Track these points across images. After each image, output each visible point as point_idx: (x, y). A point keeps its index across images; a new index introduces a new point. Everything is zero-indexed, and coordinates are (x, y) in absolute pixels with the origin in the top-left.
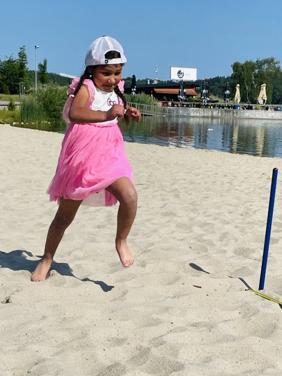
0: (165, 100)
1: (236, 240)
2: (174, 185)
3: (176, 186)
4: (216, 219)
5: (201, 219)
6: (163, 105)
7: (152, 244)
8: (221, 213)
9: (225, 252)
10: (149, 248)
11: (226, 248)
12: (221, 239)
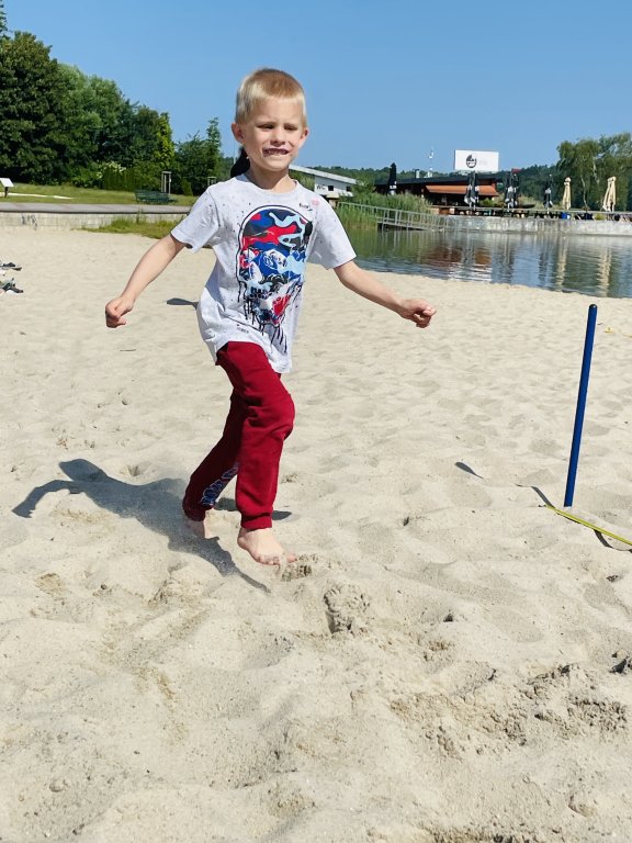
0: (444, 204)
1: (536, 428)
2: (445, 340)
3: (446, 341)
4: (506, 393)
5: (482, 392)
6: (441, 212)
7: (394, 431)
8: (516, 385)
9: (514, 445)
10: (388, 437)
11: (518, 440)
12: (512, 426)
